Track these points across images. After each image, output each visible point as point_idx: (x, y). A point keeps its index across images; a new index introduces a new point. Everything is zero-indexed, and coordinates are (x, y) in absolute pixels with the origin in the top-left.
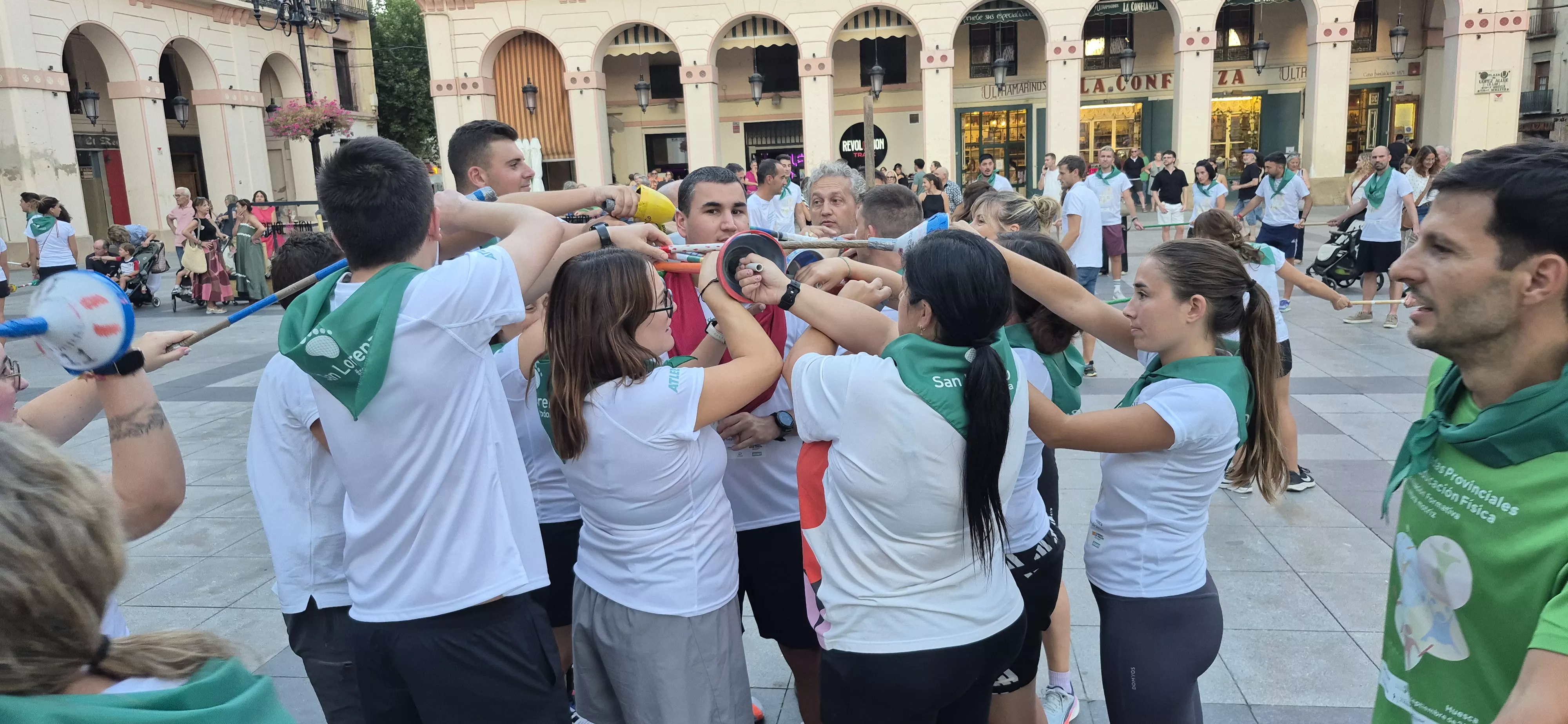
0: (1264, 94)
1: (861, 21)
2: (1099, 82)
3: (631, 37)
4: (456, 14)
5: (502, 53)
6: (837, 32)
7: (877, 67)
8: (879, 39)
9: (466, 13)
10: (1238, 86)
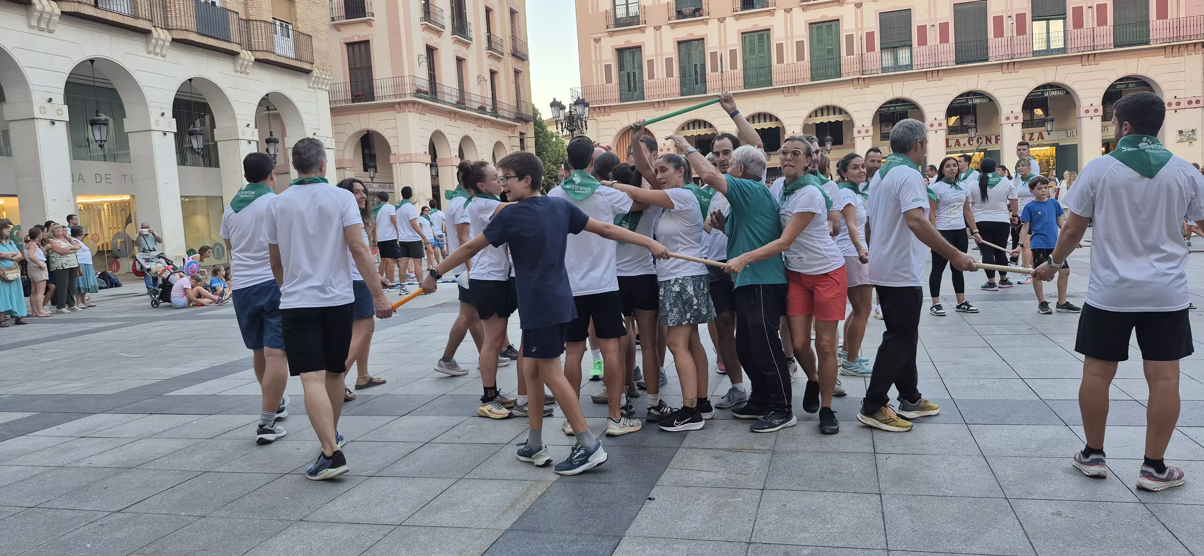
0: (1057, 145)
1: (819, 113)
2: (957, 141)
4: (600, 119)
5: (621, 138)
6: (806, 120)
7: (828, 137)
8: (829, 122)
9: (606, 118)
10: (1040, 141)
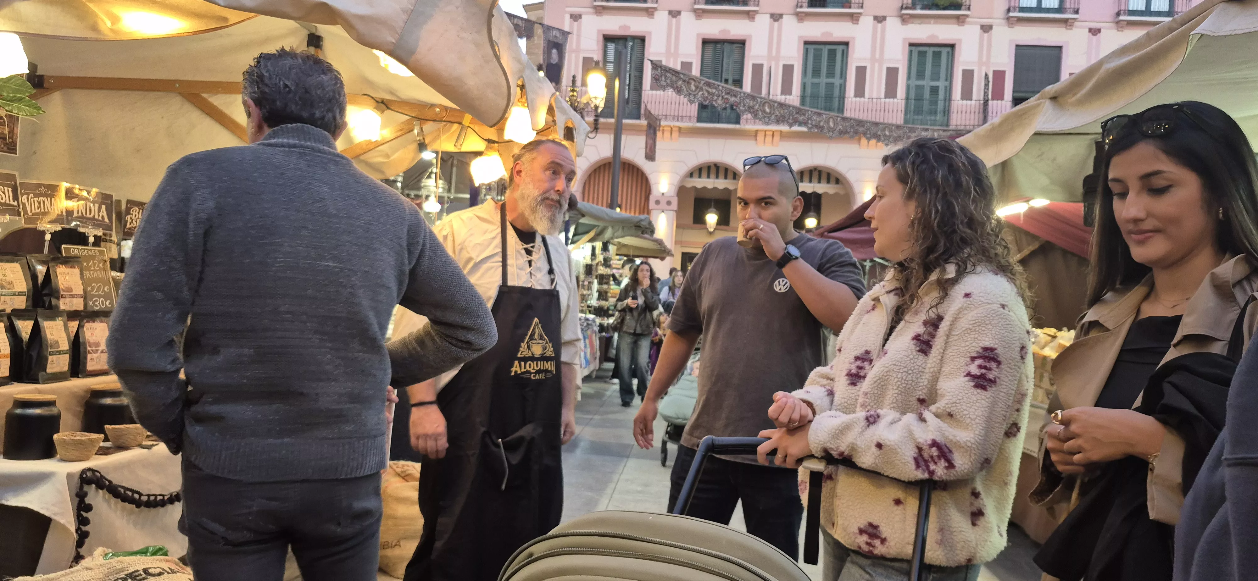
3: (704, 173)
